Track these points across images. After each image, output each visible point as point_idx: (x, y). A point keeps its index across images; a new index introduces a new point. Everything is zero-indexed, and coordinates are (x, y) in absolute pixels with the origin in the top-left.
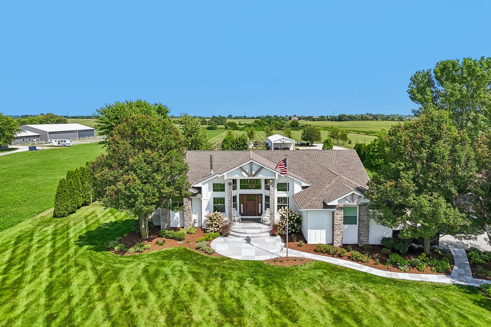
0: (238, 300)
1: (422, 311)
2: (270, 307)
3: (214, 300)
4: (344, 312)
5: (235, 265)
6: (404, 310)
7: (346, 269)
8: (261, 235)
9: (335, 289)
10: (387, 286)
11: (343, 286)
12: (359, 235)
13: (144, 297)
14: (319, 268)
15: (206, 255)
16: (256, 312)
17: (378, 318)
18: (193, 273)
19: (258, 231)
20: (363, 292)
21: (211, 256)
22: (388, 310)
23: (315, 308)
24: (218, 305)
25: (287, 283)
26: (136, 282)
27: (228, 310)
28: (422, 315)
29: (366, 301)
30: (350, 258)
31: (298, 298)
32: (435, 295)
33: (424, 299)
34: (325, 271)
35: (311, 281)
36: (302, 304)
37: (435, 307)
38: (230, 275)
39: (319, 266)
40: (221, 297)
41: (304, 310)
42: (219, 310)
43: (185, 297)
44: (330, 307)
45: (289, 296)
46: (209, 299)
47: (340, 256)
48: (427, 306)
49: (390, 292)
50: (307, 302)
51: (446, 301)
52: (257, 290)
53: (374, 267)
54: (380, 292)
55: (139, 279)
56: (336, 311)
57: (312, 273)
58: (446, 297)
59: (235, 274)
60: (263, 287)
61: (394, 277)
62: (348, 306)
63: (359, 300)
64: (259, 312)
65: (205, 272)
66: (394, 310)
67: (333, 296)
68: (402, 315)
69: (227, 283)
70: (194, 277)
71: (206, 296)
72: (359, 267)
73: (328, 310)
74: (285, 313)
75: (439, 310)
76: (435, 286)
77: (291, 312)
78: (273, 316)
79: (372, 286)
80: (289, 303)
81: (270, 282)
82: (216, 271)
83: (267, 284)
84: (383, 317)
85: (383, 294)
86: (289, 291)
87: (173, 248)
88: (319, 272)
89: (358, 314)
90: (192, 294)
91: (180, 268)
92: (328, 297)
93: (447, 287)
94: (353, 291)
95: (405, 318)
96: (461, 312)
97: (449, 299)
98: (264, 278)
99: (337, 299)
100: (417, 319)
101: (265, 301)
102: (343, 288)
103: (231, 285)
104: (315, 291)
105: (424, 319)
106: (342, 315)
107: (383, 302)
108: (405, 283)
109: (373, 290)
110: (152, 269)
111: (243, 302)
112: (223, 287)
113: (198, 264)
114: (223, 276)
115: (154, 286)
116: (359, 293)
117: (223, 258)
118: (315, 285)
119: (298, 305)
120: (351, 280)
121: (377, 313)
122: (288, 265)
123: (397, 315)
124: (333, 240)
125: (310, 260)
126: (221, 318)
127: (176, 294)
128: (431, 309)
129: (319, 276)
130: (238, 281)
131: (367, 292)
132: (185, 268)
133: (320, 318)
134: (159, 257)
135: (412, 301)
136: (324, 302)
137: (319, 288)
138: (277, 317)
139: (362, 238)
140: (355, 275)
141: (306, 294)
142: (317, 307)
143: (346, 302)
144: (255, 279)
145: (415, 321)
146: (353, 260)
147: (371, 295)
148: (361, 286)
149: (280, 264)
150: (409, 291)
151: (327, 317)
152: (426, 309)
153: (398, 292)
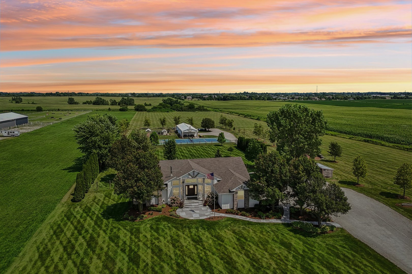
0: (199, 236)
1: (269, 234)
2: (212, 238)
3: (189, 237)
4: (241, 237)
5: (192, 222)
6: (263, 234)
7: (240, 220)
8: (199, 206)
9: (236, 228)
10: (257, 226)
11: (239, 227)
12: (245, 204)
13: (158, 238)
14: (229, 220)
15: (177, 218)
16: (207, 240)
17: (253, 238)
18: (175, 227)
19: (197, 204)
20: (247, 229)
21: (179, 219)
22: (257, 235)
23: (230, 237)
24: (191, 239)
25: (217, 228)
26: (150, 233)
27: (196, 240)
28: (268, 235)
29: (249, 232)
30: (241, 215)
31: (222, 233)
32: (274, 227)
33: (270, 229)
34: (231, 221)
35: (226, 226)
36: (225, 235)
37: (273, 232)
38: (191, 226)
39: (229, 219)
40: (191, 236)
41: (226, 238)
42: (192, 241)
43: (176, 237)
44: (235, 235)
45: (219, 233)
46: (186, 237)
47: (237, 214)
48: (271, 232)
49: (258, 227)
50: (226, 235)
51: (278, 229)
52: (205, 232)
53: (251, 218)
54: (254, 228)
55: (151, 232)
56: (238, 237)
57: (226, 223)
58: (278, 228)
59: (194, 226)
60: (207, 230)
61: (259, 222)
62: (242, 235)
63: (246, 232)
64: (208, 240)
65: (179, 226)
66: (259, 234)
67: (236, 231)
68: (261, 236)
69: (191, 230)
70: (175, 229)
71: (184, 236)
72: (245, 219)
73: (234, 237)
74: (218, 239)
75: (275, 233)
76: (275, 224)
77: (221, 239)
78: (215, 241)
79: (251, 226)
80: (219, 236)
81: (209, 228)
82: (184, 225)
83: (208, 229)
84: (255, 237)
85: (255, 229)
86: (219, 231)
87: (158, 216)
88: (229, 222)
89: (246, 237)
90: (178, 236)
91: (167, 225)
92: (234, 232)
93: (279, 224)
94: (244, 229)
95: (263, 237)
96: (282, 233)
97: (279, 229)
98: (206, 227)
99: (238, 232)
100: (267, 237)
101: (209, 236)
102: (240, 228)
103: (194, 231)
104: (229, 230)
105: (269, 237)
106: (240, 238)
107: (255, 232)
108: (263, 224)
109: (251, 228)
110: (154, 227)
111: (201, 237)
112: (190, 232)
113: (175, 223)
114: (188, 227)
115: (160, 234)
116: (246, 229)
117: (186, 219)
118: (228, 228)
119: (223, 236)
120: (243, 224)
121: (253, 236)
122: (215, 220)
123: (260, 236)
124: (233, 207)
125: (224, 217)
126: (194, 243)
127: (171, 237)
128: (272, 233)
129: (229, 224)
130: (196, 229)
131: (249, 229)
132: (169, 225)
133: (232, 240)
134: (154, 221)
135: (265, 231)
136: (233, 234)
137: (230, 229)
138: (216, 241)
139: (246, 205)
140: (244, 222)
141: (225, 232)
142: (230, 236)
143: (241, 233)
144: (203, 227)
145: (266, 238)
146: (243, 216)
147: (250, 230)
148: (247, 227)
149: (212, 220)
150: (264, 227)
151: (235, 239)
152: (270, 233)
153: (261, 228)
